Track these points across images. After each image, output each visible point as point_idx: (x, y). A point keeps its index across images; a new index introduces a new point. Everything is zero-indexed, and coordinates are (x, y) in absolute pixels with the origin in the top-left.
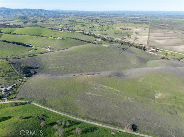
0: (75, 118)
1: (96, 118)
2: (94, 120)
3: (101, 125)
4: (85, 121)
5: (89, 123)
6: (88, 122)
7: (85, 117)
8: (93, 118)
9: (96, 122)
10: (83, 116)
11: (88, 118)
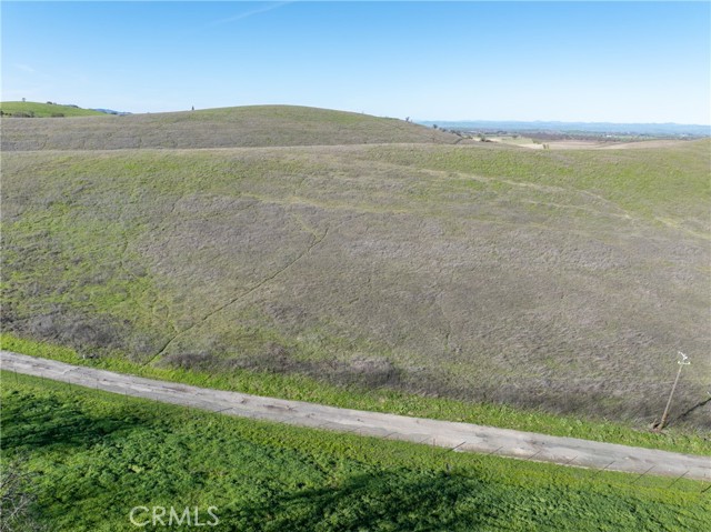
0: (60, 371)
1: (408, 360)
2: (384, 384)
3: (513, 442)
4: (225, 395)
5: (286, 419)
6: (273, 417)
7: (233, 354)
8: (358, 360)
9: (418, 398)
10: (202, 344)
11: (277, 369)
